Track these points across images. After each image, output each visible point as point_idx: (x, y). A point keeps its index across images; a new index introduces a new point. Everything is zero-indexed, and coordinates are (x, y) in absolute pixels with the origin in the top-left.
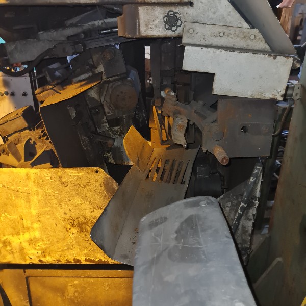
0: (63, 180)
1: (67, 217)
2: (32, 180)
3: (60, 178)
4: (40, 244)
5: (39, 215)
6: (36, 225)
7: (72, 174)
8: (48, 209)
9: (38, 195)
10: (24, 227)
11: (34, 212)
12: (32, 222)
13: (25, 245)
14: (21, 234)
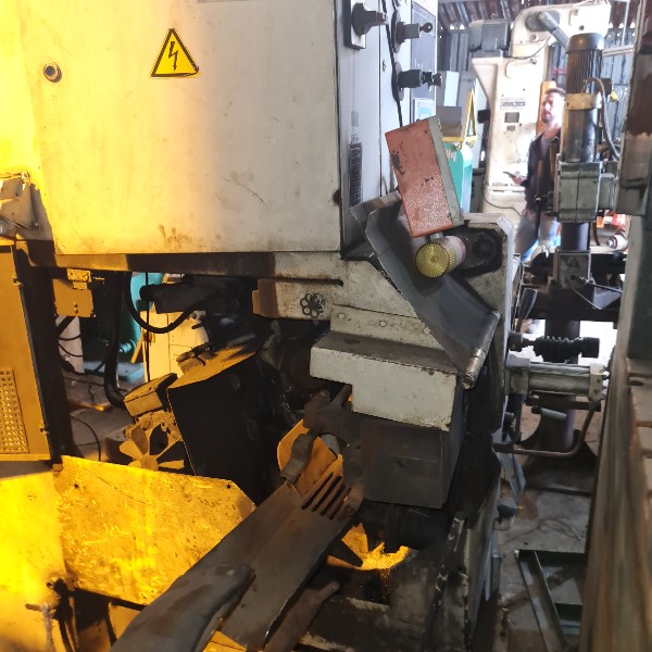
0: (187, 492)
1: (191, 545)
2: (149, 485)
3: (183, 488)
4: (155, 578)
5: (155, 536)
6: (151, 551)
7: (198, 484)
8: (166, 530)
9: (154, 507)
10: (136, 550)
11: (149, 530)
12: (147, 545)
13: (137, 576)
14: (133, 559)
